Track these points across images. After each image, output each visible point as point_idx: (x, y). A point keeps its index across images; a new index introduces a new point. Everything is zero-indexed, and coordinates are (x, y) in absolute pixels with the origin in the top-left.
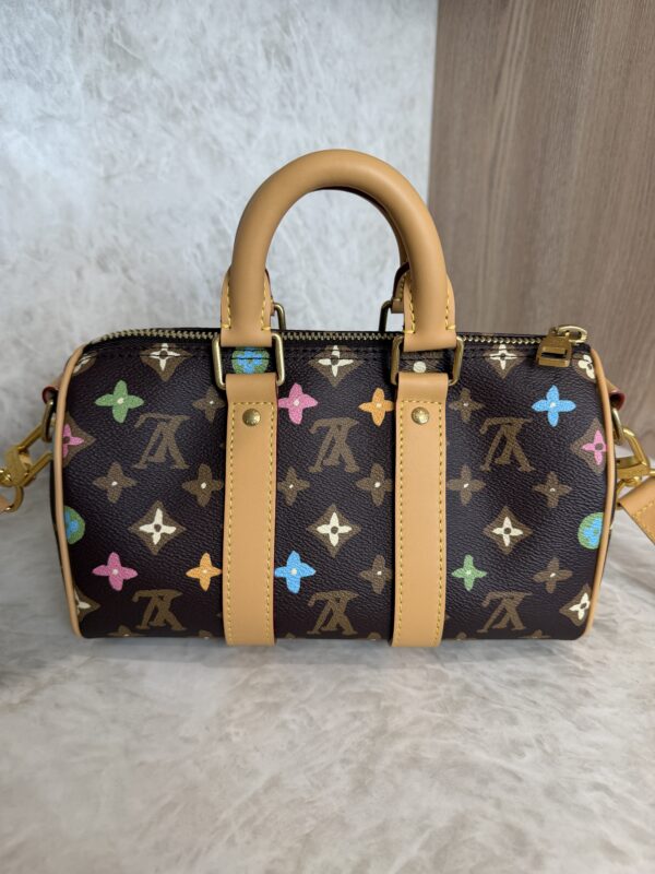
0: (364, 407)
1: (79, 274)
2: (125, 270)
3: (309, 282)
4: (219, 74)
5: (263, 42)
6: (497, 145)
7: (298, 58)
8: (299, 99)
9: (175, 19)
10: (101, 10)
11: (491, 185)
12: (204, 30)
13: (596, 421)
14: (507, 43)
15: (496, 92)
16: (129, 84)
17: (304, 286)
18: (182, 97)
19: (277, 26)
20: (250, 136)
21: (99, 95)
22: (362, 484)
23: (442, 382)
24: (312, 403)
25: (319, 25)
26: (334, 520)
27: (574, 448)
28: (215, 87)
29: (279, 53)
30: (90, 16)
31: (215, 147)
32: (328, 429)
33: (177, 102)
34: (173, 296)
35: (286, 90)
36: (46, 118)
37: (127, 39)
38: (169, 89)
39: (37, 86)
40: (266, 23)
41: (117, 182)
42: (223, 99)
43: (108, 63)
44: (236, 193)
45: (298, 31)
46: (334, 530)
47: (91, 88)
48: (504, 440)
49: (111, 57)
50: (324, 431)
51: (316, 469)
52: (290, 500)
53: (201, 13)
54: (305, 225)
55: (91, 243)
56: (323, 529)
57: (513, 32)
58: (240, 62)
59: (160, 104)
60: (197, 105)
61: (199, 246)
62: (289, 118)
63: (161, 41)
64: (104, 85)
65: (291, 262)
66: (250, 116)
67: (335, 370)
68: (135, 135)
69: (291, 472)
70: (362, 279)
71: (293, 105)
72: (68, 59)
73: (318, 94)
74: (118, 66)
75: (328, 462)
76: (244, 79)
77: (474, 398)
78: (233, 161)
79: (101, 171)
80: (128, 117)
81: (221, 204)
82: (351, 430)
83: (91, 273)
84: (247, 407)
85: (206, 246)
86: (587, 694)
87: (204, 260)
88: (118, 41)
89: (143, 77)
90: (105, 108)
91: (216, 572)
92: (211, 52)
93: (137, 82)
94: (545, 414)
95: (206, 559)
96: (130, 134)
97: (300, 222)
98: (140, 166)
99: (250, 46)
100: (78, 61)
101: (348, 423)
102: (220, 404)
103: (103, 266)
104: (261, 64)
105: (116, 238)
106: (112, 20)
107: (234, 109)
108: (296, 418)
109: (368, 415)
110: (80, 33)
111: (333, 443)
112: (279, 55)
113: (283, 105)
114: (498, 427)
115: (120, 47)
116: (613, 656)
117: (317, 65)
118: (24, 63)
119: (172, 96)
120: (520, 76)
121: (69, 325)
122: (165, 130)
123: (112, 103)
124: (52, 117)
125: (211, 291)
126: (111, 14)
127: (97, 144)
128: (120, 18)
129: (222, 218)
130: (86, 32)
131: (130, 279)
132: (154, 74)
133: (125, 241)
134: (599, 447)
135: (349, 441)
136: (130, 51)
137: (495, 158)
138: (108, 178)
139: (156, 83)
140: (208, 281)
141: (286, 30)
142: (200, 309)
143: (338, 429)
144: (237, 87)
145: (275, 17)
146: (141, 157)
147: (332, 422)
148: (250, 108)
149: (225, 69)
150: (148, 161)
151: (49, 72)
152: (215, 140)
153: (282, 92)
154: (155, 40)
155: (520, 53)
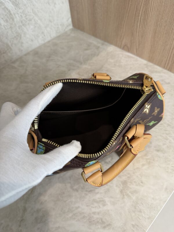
3: (33, 10)
17: (31, 11)
65: (25, 5)
70: (49, 4)
125: (4, 21)
140: (2, 19)
142: (3, 27)
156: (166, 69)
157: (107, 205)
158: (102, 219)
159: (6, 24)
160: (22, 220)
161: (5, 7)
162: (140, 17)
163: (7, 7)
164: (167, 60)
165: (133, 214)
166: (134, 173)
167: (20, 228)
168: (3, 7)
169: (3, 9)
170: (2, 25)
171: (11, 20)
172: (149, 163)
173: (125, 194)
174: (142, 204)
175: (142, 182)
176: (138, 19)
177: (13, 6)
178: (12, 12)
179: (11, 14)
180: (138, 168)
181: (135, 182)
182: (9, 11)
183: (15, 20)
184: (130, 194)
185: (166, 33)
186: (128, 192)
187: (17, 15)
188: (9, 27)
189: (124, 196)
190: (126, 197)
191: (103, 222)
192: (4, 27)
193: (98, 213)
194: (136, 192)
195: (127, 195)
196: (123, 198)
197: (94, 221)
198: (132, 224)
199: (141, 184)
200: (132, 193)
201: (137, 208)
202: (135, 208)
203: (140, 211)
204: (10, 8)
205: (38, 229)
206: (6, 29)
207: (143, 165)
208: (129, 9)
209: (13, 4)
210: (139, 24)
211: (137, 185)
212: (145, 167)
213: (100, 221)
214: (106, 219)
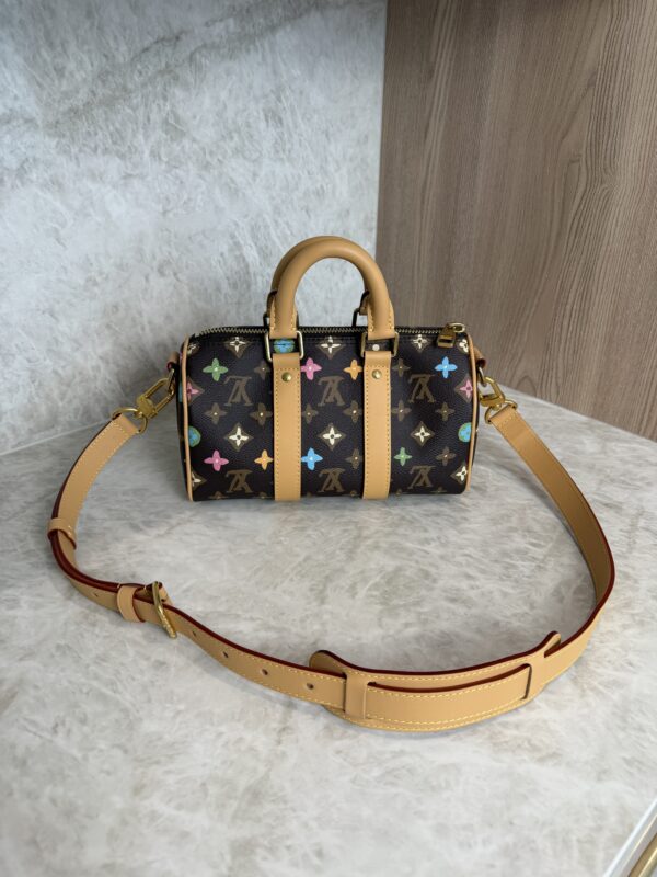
0: (347, 370)
1: (147, 279)
2: (175, 274)
4: (235, 135)
5: (263, 110)
6: (427, 174)
7: (287, 118)
8: (288, 146)
9: (207, 102)
10: (161, 102)
11: (423, 202)
12: (225, 107)
13: (467, 375)
14: (433, 103)
15: (426, 137)
16: (179, 148)
18: (211, 153)
19: (272, 97)
20: (255, 175)
21: (160, 158)
22: (346, 412)
23: (388, 356)
24: (319, 368)
25: (301, 93)
26: (332, 431)
27: (456, 390)
28: (232, 144)
29: (274, 114)
30: (154, 107)
31: (233, 186)
32: (327, 383)
33: (208, 157)
34: (206, 289)
35: (279, 141)
36: (127, 177)
37: (177, 119)
38: (203, 149)
39: (122, 157)
40: (266, 96)
41: (170, 215)
42: (237, 152)
43: (164, 135)
44: (246, 216)
45: (287, 98)
46: (332, 437)
47: (155, 155)
48: (421, 386)
49: (167, 132)
50: (325, 383)
51: (321, 404)
52: (308, 421)
53: (224, 95)
54: (292, 234)
55: (154, 257)
56: (326, 436)
57: (437, 95)
58: (249, 126)
59: (197, 160)
60: (221, 158)
61: (222, 255)
62: (281, 160)
63: (198, 118)
64: (163, 151)
66: (254, 161)
67: (330, 350)
68: (181, 182)
69: (309, 406)
71: (284, 151)
72: (141, 137)
73: (300, 141)
74: (171, 137)
75: (328, 401)
76: (251, 137)
77: (405, 363)
78: (244, 194)
79: (160, 208)
80: (178, 171)
81: (237, 224)
82: (340, 383)
83: (154, 277)
84: (284, 371)
85: (226, 255)
86: (466, 519)
87: (225, 264)
88: (172, 121)
89: (186, 142)
90: (164, 166)
91: (270, 460)
92: (230, 121)
93: (183, 147)
94: (441, 372)
95: (265, 453)
96: (178, 182)
97: (289, 233)
98: (185, 203)
99: (255, 114)
100: (147, 137)
101: (338, 379)
102: (269, 370)
103: (161, 273)
104: (262, 125)
105: (170, 253)
106: (168, 108)
107: (245, 158)
108: (310, 377)
109: (349, 374)
110: (149, 120)
111: (330, 389)
112: (274, 117)
113: (277, 152)
114: (418, 379)
115: (172, 125)
116: (482, 502)
117: (300, 120)
118: (115, 143)
119: (205, 153)
120: (442, 129)
121: (140, 314)
122: (201, 177)
123: (167, 163)
124: (130, 176)
125: (229, 284)
126: (168, 104)
127: (158, 190)
128: (173, 106)
129: (236, 234)
130: (152, 118)
131: (178, 280)
132: (194, 140)
133: (175, 254)
134: (468, 389)
135: (339, 388)
136: (179, 127)
137: (425, 183)
138: (165, 213)
139: (195, 146)
140: (228, 278)
141: (279, 99)
142: (222, 297)
143: (333, 382)
144: (247, 142)
145: (272, 91)
146: (186, 197)
147: (329, 379)
148: (255, 156)
149: (238, 131)
150: (189, 199)
151: (129, 147)
152: (233, 181)
153: (276, 142)
154: (195, 117)
155: (442, 112)
156: (644, 435)
157: (539, 707)
158: (529, 742)
159: (230, 292)
160: (284, 729)
161: (241, 255)
162: (569, 307)
163: (245, 255)
164: (645, 409)
165: (621, 735)
166: (602, 642)
167: (281, 748)
168: (237, 253)
169: (236, 257)
170: (224, 292)
171: (245, 286)
172: (642, 623)
173: (585, 687)
174: (644, 713)
175: (630, 664)
176: (565, 310)
177: (257, 256)
178: (251, 270)
179: (248, 273)
180: (611, 632)
181: (609, 662)
182: (247, 266)
183: (253, 287)
184: (601, 688)
185: (638, 342)
186: (596, 683)
187: (259, 279)
188: (235, 300)
189: (583, 690)
190: (589, 692)
191: (535, 748)
192: (225, 298)
193: (517, 726)
194: (615, 684)
195: (594, 689)
196: (583, 695)
197: (506, 742)
198: (625, 759)
199: (630, 668)
200: (606, 687)
201: (629, 720)
202: (625, 721)
203: (641, 729)
204: (250, 260)
205: (338, 752)
206: (227, 303)
207: (625, 627)
208: (540, 290)
209: (259, 254)
210: (565, 324)
211: (616, 670)
212: (629, 632)
213: (526, 745)
214: (541, 741)
